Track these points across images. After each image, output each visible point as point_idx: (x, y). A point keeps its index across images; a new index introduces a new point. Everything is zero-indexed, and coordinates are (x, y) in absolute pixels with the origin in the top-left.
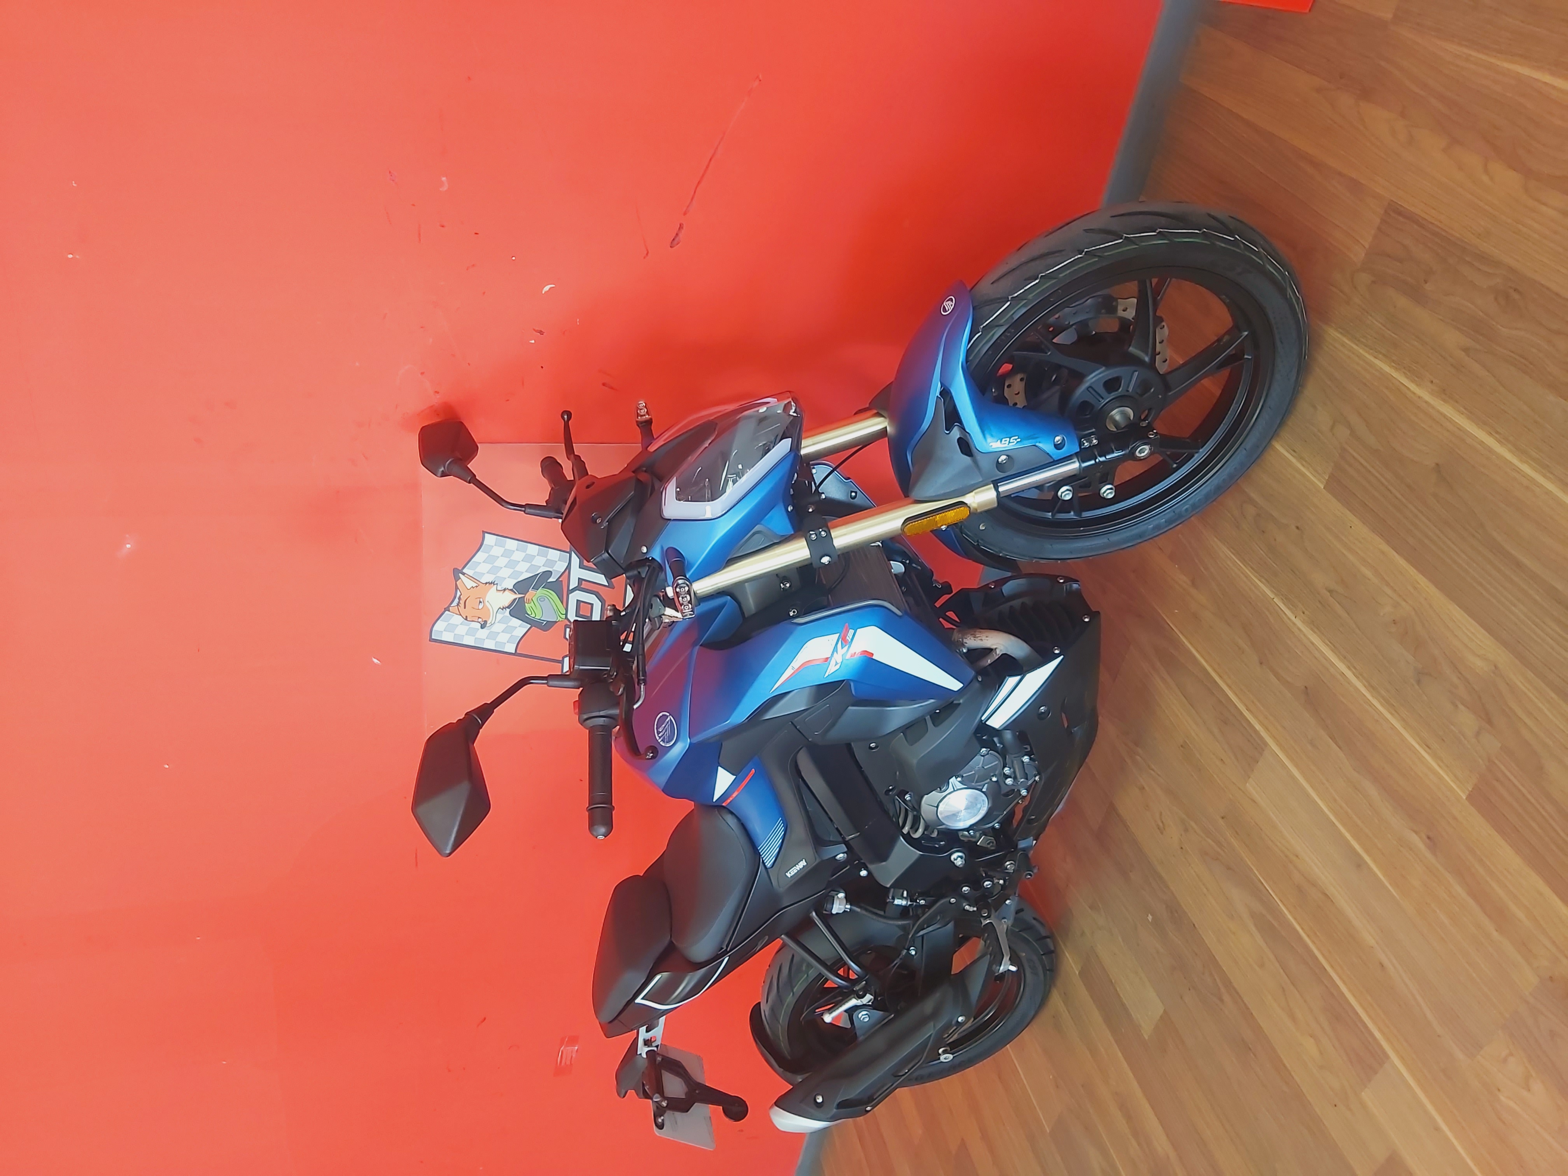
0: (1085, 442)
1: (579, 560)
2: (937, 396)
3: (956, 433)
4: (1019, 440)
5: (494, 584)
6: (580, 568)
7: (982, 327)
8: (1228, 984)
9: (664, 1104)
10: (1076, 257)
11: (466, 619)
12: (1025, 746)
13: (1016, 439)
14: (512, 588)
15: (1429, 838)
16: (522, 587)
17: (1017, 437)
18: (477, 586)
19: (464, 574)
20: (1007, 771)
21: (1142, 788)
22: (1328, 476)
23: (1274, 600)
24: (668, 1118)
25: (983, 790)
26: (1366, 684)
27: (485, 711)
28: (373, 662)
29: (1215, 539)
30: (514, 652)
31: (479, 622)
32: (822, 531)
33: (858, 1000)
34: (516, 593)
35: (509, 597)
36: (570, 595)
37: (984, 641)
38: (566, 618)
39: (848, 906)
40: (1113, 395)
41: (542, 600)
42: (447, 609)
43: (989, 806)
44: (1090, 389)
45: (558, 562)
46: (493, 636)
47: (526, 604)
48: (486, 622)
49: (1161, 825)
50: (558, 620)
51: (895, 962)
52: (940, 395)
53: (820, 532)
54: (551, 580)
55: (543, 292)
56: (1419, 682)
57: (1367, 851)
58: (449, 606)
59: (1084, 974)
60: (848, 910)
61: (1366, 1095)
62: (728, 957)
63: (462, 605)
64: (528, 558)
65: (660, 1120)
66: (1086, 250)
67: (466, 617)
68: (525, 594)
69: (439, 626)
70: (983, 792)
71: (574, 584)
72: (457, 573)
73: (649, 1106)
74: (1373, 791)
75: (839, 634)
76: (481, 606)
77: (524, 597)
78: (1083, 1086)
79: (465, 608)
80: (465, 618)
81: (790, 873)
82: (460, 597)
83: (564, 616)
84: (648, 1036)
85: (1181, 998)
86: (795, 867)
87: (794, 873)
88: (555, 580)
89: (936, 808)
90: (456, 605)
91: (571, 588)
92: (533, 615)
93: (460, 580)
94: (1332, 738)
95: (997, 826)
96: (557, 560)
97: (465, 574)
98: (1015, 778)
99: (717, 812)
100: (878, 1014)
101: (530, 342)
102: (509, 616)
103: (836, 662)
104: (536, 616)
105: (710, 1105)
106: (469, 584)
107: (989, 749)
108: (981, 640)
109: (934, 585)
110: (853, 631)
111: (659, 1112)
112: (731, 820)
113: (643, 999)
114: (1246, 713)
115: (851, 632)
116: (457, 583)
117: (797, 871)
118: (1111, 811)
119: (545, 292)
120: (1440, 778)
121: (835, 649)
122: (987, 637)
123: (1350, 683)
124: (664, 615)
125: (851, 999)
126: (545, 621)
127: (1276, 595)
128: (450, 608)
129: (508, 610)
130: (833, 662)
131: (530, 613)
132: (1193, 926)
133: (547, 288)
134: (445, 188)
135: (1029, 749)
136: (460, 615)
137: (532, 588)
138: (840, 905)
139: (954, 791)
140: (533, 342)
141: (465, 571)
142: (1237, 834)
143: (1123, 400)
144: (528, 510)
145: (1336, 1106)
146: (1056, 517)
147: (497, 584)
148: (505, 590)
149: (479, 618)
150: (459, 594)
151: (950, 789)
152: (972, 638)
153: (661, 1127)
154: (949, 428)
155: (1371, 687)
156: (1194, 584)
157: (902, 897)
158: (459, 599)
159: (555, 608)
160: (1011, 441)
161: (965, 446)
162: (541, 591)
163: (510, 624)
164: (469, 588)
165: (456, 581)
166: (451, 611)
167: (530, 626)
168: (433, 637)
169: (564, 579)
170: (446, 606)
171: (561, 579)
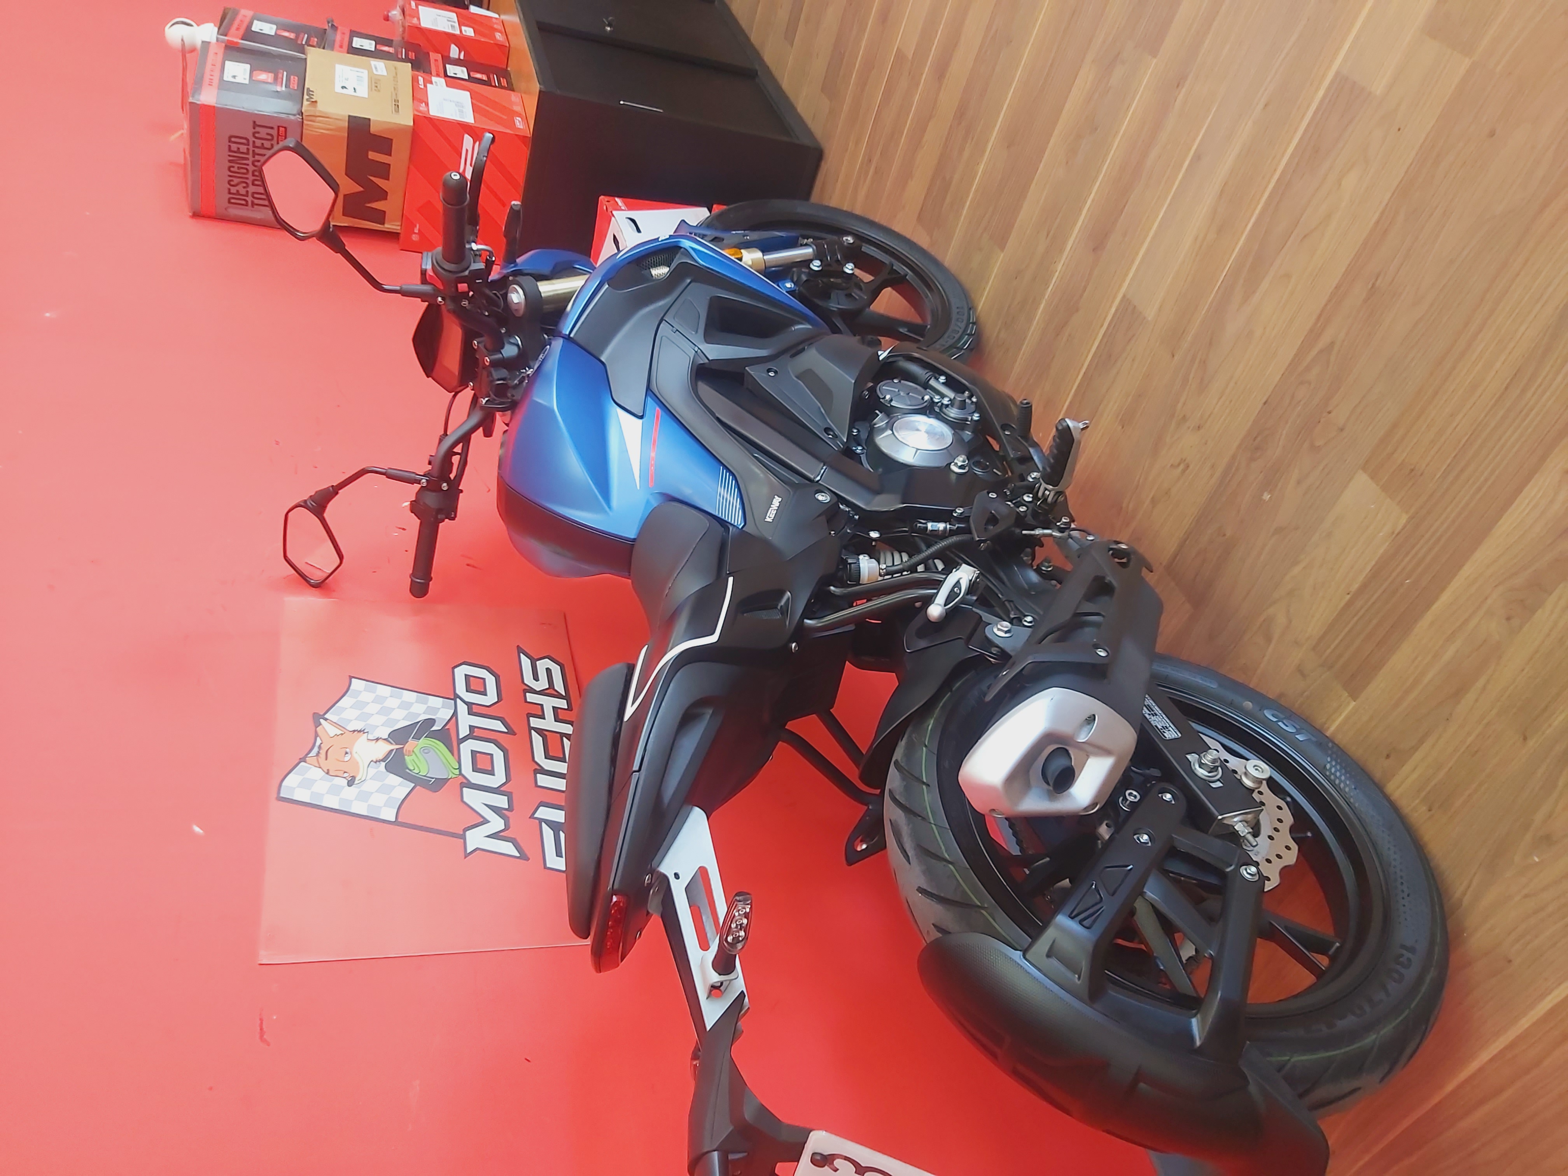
1: (466, 707)
5: (364, 733)
11: (328, 773)
14: (386, 737)
15: (1178, 88)
16: (399, 736)
18: (342, 734)
19: (326, 719)
28: (193, 831)
30: (394, 820)
31: (344, 778)
34: (392, 744)
35: (384, 748)
36: (462, 745)
38: (461, 774)
41: (426, 751)
42: (303, 760)
45: (441, 710)
46: (364, 796)
47: (406, 757)
48: (354, 778)
50: (450, 777)
54: (434, 728)
58: (306, 756)
61: (1379, 87)
63: (322, 756)
67: (328, 771)
68: (405, 745)
69: (292, 781)
71: (464, 732)
72: (318, 718)
76: (347, 758)
77: (403, 747)
79: (326, 759)
80: (326, 771)
81: (770, 517)
83: (457, 772)
86: (771, 509)
88: (439, 728)
90: (315, 754)
91: (461, 737)
92: (416, 771)
93: (321, 727)
96: (439, 707)
97: (327, 719)
102: (385, 771)
104: (421, 772)
106: (332, 731)
116: (318, 729)
126: (433, 778)
128: (308, 758)
129: (383, 764)
131: (412, 768)
136: (320, 768)
137: (413, 738)
141: (326, 716)
142: (1184, 332)
147: (367, 732)
148: (377, 739)
149: (345, 772)
150: (318, 743)
158: (320, 747)
159: (445, 761)
162: (424, 742)
163: (387, 782)
164: (332, 736)
165: (316, 727)
166: (307, 762)
167: (413, 785)
168: (282, 796)
169: (451, 727)
170: (301, 755)
171: (447, 727)
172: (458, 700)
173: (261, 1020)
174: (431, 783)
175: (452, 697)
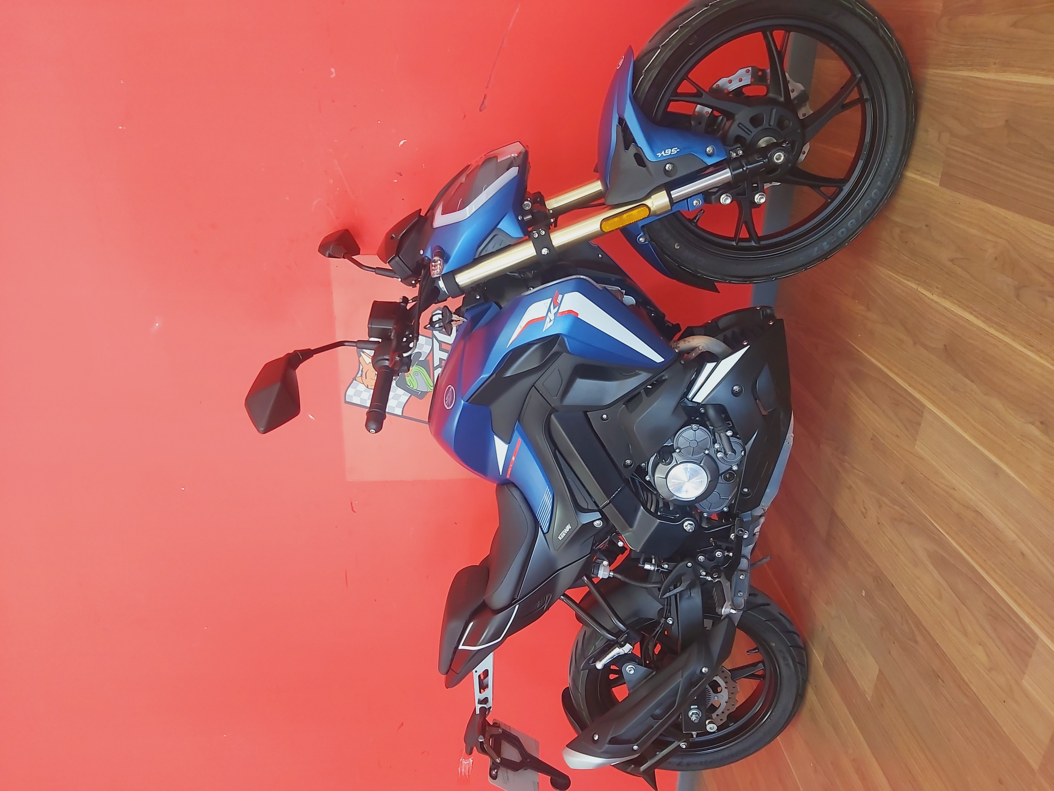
0: (732, 153)
1: (438, 344)
2: (617, 125)
3: (632, 150)
4: (679, 150)
6: (440, 350)
7: (644, 71)
8: (918, 624)
9: (498, 761)
10: (704, 9)
11: (367, 387)
12: (728, 422)
13: (676, 150)
15: (1042, 423)
17: (677, 148)
18: (372, 362)
20: (717, 446)
21: (850, 488)
22: (940, 175)
23: (918, 290)
24: (502, 773)
25: (701, 465)
26: (984, 319)
27: (307, 354)
28: (310, 418)
29: (878, 267)
30: (401, 414)
32: (542, 230)
33: (620, 649)
36: (435, 371)
37: (691, 342)
39: (612, 574)
40: (760, 128)
41: (417, 374)
42: (354, 379)
43: (709, 480)
44: (740, 125)
45: (425, 345)
47: (406, 377)
49: (864, 510)
50: (428, 391)
51: (657, 630)
52: (619, 124)
53: (540, 231)
54: (421, 359)
55: (400, 146)
56: (1018, 297)
57: (1001, 459)
58: (356, 376)
59: (827, 663)
60: (612, 576)
61: (1026, 682)
62: (518, 605)
63: (364, 376)
65: (494, 773)
66: (710, 4)
67: (368, 385)
69: (350, 392)
70: (701, 466)
71: (437, 362)
73: (487, 761)
74: (997, 404)
75: (551, 299)
78: (832, 764)
79: (366, 378)
80: (367, 386)
81: (561, 537)
82: (362, 370)
83: (432, 388)
84: (482, 697)
85: (890, 653)
86: (563, 531)
87: (563, 536)
88: (424, 359)
89: (665, 480)
90: (360, 376)
91: (435, 366)
93: (361, 357)
94: (967, 376)
95: (726, 510)
96: (424, 344)
97: (365, 352)
98: (725, 454)
99: (506, 487)
100: (642, 669)
101: (394, 181)
102: (396, 386)
103: (550, 320)
104: (413, 387)
105: (539, 773)
106: (367, 360)
107: (699, 425)
108: (689, 342)
109: (667, 325)
110: (562, 296)
111: (495, 766)
112: (516, 494)
113: (463, 645)
114: (910, 390)
115: (560, 296)
116: (360, 359)
117: (565, 534)
118: (833, 515)
119: (401, 145)
120: (1042, 367)
121: (549, 310)
122: (693, 339)
123: (973, 325)
124: (453, 321)
125: (615, 648)
126: (420, 391)
127: (919, 285)
128: (357, 378)
130: (548, 320)
131: (409, 385)
132: (891, 585)
133: (402, 143)
134: (334, 75)
135: (731, 425)
136: (364, 384)
138: (603, 571)
139: (677, 464)
140: (396, 181)
142: (913, 491)
143: (767, 132)
144: (377, 271)
145: (1004, 702)
146: (739, 245)
150: (361, 367)
151: (674, 463)
152: (683, 342)
153: (494, 778)
154: (627, 148)
155: (987, 320)
156: (868, 309)
157: (650, 562)
158: (362, 371)
159: (426, 381)
160: (672, 151)
161: (640, 159)
162: (415, 368)
163: (397, 392)
164: (368, 363)
165: (359, 357)
166: (357, 380)
167: (410, 395)
168: (347, 400)
169: (430, 358)
170: (354, 377)
171: (427, 359)
172: (434, 339)
173: (352, 503)
174: (419, 394)
175: (431, 337)
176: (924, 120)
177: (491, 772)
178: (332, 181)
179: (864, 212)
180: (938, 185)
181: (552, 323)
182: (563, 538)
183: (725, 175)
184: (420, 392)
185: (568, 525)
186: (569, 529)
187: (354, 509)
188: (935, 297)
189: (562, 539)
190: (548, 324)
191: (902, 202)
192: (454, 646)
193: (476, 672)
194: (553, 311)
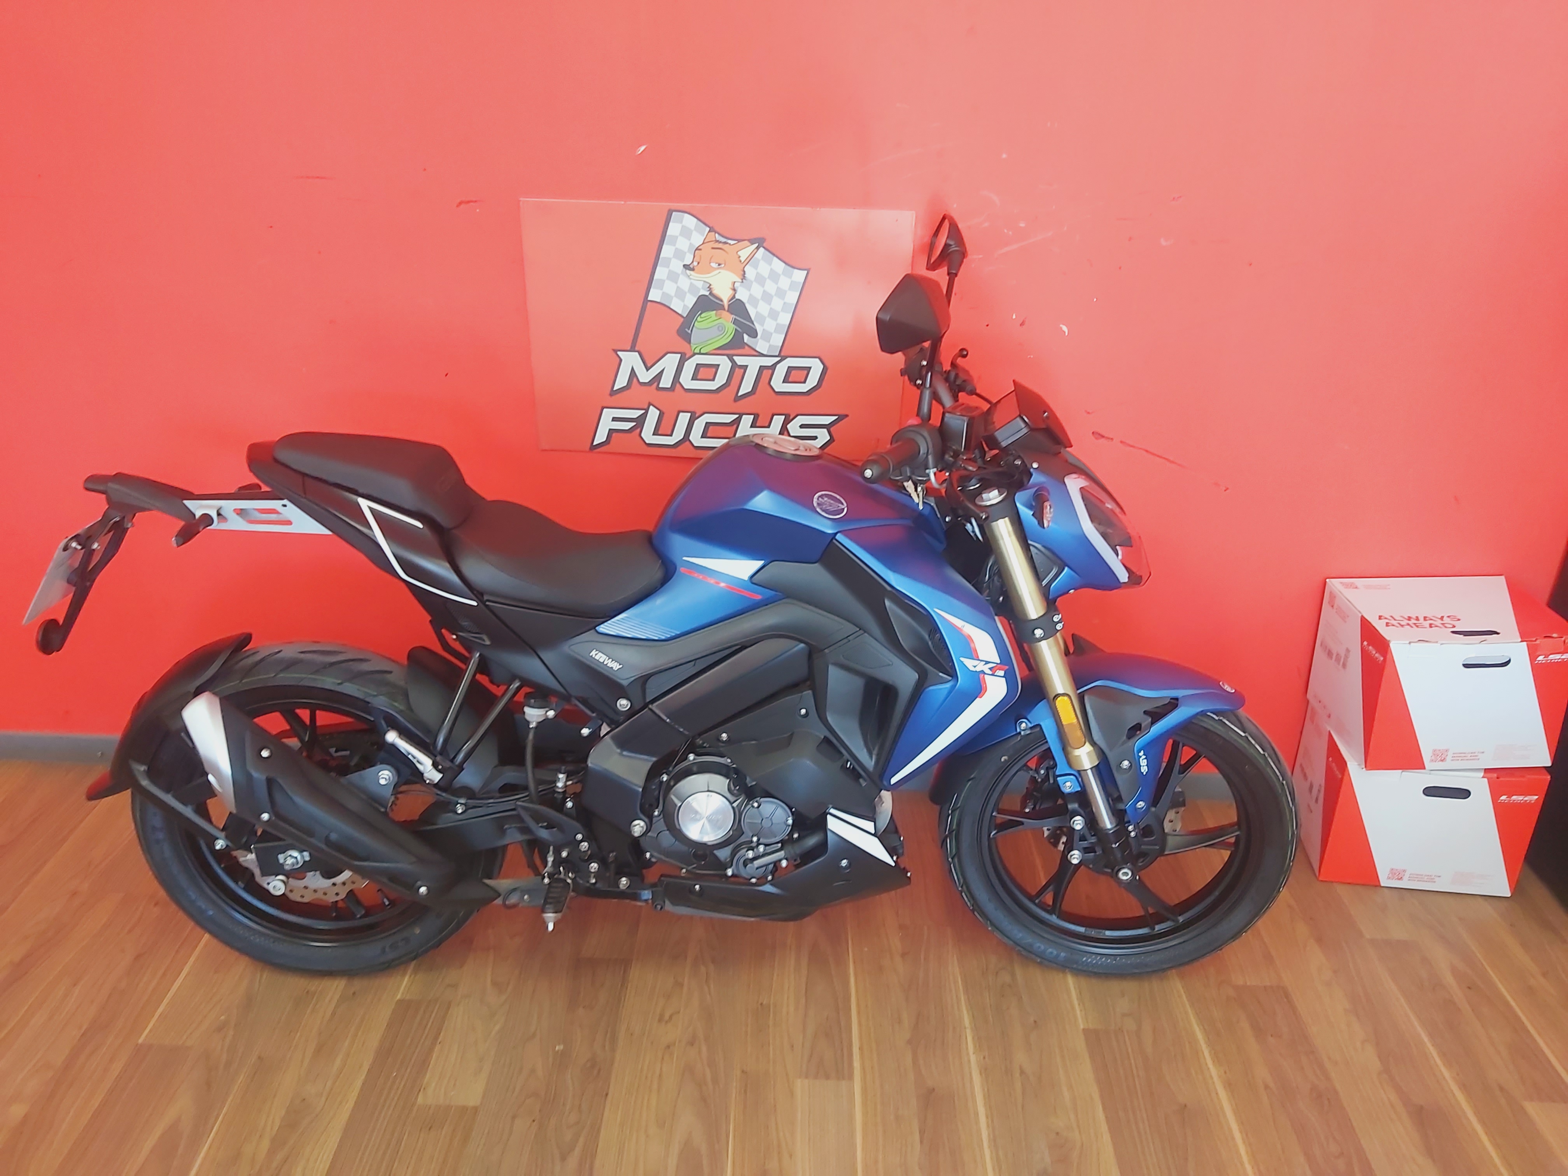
1: (769, 365)
2: (1175, 696)
3: (1145, 721)
4: (1145, 774)
5: (742, 279)
7: (1222, 719)
9: (95, 546)
10: (1279, 775)
11: (697, 249)
12: (800, 860)
14: (737, 297)
16: (737, 308)
17: (1147, 772)
18: (741, 261)
19: (758, 248)
21: (679, 984)
22: (1093, 1028)
23: (967, 1030)
25: (732, 830)
28: (640, 146)
29: (955, 959)
30: (649, 299)
31: (693, 262)
34: (730, 301)
35: (725, 295)
36: (725, 357)
38: (695, 354)
39: (534, 724)
41: (720, 329)
42: (712, 230)
43: (709, 843)
45: (768, 344)
46: (673, 277)
47: (714, 312)
48: (693, 270)
49: (666, 1017)
50: (692, 345)
52: (1178, 698)
54: (746, 337)
58: (716, 232)
60: (529, 725)
62: (476, 605)
63: (717, 245)
64: (774, 314)
67: (700, 250)
68: (728, 311)
69: (690, 221)
70: (731, 833)
71: (740, 361)
72: (760, 242)
75: (1000, 662)
76: (714, 265)
77: (724, 310)
79: (713, 248)
80: (700, 248)
81: (596, 654)
82: (727, 243)
83: (697, 351)
84: (227, 512)
85: (513, 1117)
87: (597, 658)
88: (745, 341)
89: (703, 789)
90: (717, 239)
91: (735, 358)
92: (699, 319)
93: (750, 244)
96: (770, 343)
97: (758, 250)
100: (385, 794)
101: (1013, 314)
102: (700, 294)
103: (974, 666)
104: (698, 322)
106: (744, 254)
107: (792, 825)
112: (653, 579)
113: (370, 507)
114: (856, 1049)
115: (1001, 674)
116: (746, 242)
117: (602, 661)
119: (1062, 328)
121: (987, 663)
123: (977, 1122)
126: (692, 331)
127: (972, 1029)
128: (713, 233)
129: (707, 293)
130: (976, 662)
131: (703, 315)
132: (605, 1093)
133: (1065, 328)
135: (796, 865)
136: (703, 244)
137: (735, 319)
138: (537, 714)
139: (730, 802)
140: (1014, 317)
141: (762, 249)
147: (742, 282)
148: (734, 290)
149: (698, 263)
150: (732, 242)
151: (734, 800)
153: (66, 548)
154: (1148, 714)
156: (903, 955)
158: (725, 243)
159: (709, 342)
160: (1144, 766)
161: (1135, 731)
162: (731, 328)
163: (688, 295)
164: (738, 253)
165: (749, 240)
166: (710, 233)
167: (685, 316)
168: (674, 213)
169: (747, 350)
170: (716, 229)
171: (746, 347)
172: (778, 359)
173: (476, 201)
174: (686, 330)
175: (782, 354)
176: (1130, 986)
177: (74, 540)
178: (1022, 225)
179: (1031, 945)
180: (1082, 1027)
181: (972, 669)
182: (594, 658)
183: (1107, 822)
184: (689, 332)
185: (620, 665)
186: (612, 668)
187: (462, 206)
188: (973, 1058)
189: (592, 656)
190: (970, 663)
191: (1038, 976)
192: (356, 488)
193: (285, 506)
194: (986, 669)
